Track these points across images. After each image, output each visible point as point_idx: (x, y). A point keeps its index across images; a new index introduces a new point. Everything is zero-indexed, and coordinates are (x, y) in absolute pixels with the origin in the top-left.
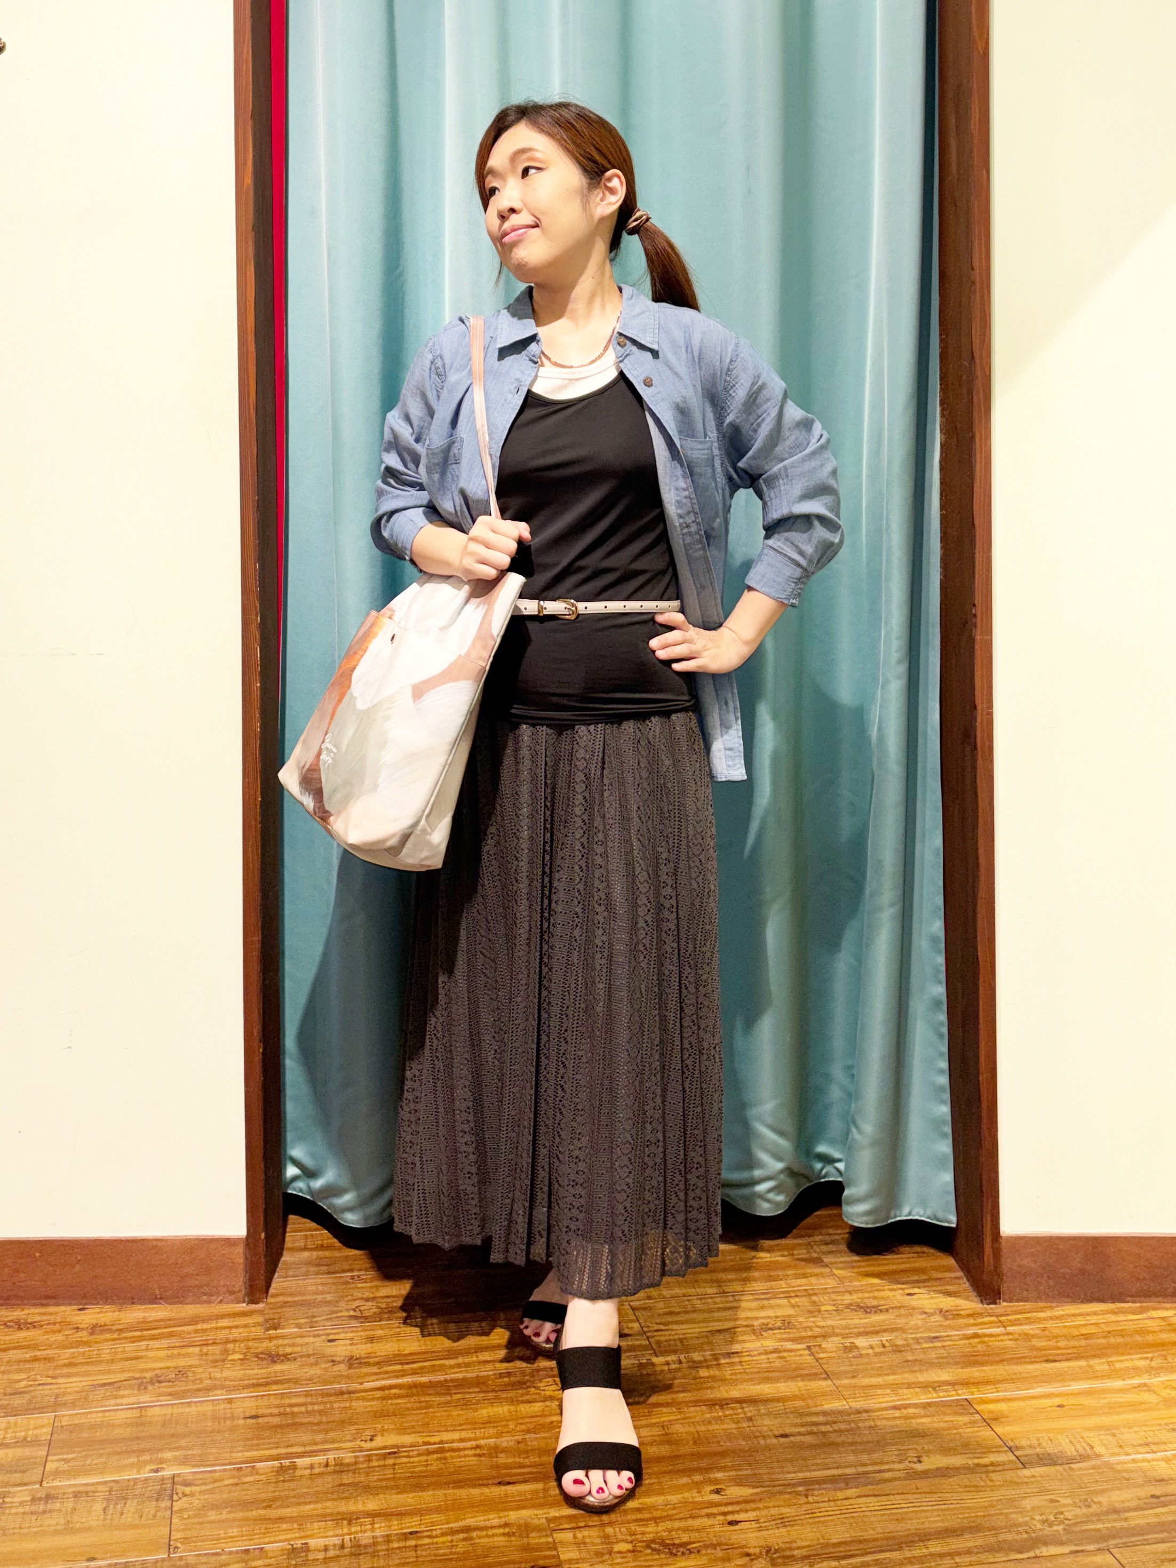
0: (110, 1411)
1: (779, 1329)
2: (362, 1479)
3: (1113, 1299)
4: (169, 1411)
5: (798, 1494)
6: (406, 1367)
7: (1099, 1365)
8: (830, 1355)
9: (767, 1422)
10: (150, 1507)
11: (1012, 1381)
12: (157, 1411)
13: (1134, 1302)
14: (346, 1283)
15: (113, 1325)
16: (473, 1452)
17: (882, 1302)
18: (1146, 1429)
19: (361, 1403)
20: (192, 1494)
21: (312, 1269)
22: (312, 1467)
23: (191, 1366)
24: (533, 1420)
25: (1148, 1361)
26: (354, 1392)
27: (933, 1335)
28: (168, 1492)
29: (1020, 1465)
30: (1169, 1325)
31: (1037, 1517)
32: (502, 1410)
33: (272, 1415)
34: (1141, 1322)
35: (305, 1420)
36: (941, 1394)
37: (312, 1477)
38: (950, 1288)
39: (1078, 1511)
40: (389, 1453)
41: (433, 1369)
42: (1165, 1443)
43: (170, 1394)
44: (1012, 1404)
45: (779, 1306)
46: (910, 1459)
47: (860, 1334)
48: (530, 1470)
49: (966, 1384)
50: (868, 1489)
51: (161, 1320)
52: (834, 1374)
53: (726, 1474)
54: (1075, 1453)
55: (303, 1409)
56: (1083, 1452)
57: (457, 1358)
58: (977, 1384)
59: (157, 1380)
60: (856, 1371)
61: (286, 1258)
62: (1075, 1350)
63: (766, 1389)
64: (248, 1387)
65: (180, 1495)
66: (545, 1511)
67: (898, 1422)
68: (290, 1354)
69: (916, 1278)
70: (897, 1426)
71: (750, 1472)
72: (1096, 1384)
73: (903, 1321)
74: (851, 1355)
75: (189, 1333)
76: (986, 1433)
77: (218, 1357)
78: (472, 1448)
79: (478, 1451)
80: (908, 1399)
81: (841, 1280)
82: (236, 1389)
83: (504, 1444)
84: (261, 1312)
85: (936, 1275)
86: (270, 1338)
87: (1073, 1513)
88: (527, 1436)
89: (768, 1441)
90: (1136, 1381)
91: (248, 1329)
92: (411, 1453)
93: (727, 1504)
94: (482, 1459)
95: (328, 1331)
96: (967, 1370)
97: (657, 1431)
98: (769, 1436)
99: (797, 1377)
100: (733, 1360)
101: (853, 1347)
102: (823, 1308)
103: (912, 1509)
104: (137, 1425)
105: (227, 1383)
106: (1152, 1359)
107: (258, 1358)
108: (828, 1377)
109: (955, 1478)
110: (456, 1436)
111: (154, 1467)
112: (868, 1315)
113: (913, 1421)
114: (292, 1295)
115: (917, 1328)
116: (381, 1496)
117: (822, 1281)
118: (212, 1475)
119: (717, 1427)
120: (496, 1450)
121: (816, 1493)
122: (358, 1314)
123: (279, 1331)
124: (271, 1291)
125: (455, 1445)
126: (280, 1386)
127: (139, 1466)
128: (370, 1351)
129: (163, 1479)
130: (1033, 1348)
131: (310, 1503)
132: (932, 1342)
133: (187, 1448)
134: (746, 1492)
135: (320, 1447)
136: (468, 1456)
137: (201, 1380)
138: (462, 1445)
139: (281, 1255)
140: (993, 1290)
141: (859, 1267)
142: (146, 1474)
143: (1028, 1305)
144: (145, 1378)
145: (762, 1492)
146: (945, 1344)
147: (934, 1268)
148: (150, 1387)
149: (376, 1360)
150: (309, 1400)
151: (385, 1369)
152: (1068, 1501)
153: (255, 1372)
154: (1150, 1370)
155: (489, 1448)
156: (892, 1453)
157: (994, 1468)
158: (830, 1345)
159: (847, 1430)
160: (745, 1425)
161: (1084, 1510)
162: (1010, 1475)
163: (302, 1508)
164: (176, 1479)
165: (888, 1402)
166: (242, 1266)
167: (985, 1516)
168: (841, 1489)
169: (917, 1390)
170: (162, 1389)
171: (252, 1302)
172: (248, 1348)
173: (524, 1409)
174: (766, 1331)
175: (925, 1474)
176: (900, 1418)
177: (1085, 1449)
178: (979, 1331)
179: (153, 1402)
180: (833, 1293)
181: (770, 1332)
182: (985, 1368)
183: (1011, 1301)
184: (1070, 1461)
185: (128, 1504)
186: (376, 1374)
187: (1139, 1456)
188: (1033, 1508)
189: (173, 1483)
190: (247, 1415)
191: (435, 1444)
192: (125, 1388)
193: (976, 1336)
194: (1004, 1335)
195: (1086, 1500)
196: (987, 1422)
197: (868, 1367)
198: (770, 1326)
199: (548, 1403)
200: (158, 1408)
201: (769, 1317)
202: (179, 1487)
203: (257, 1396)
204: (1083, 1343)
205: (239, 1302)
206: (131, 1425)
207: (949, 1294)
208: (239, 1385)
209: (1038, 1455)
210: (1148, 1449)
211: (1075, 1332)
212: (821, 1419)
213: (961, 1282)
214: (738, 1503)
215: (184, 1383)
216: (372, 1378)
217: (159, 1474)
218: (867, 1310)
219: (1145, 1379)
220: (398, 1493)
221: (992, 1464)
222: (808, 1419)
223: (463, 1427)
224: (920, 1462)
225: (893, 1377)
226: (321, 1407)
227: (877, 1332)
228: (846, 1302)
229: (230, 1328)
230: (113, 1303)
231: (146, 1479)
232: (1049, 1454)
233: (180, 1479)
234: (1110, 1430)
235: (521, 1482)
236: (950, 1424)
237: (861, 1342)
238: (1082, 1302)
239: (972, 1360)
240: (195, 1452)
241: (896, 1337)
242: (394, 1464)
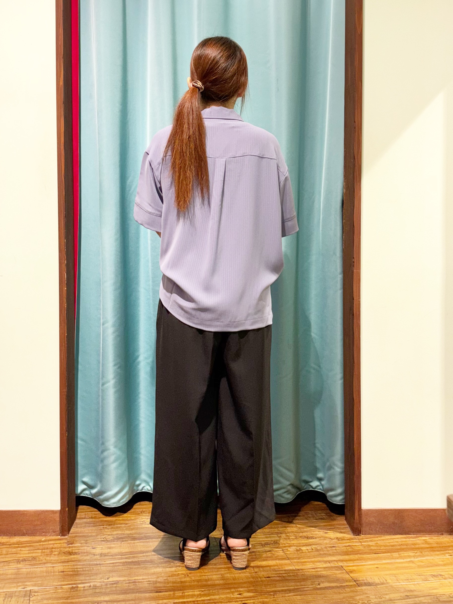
0: (6, 570)
1: (272, 544)
2: (104, 591)
3: (406, 534)
4: (29, 570)
5: (271, 595)
6: (123, 556)
7: (395, 555)
8: (290, 552)
9: (263, 573)
10: (22, 599)
11: (360, 560)
12: (24, 570)
13: (414, 534)
14: (101, 529)
15: (7, 543)
16: (147, 583)
17: (314, 535)
18: (409, 575)
19: (105, 568)
20: (37, 595)
21: (87, 525)
22: (84, 587)
23: (37, 556)
24: (171, 573)
25: (414, 554)
26: (103, 564)
27: (332, 546)
28: (28, 595)
29: (358, 586)
30: (426, 542)
31: (361, 602)
32: (159, 570)
33: (69, 571)
34: (415, 541)
35: (82, 573)
36: (332, 564)
37: (84, 590)
38: (343, 531)
39: (376, 600)
40: (115, 583)
41: (134, 557)
42: (415, 579)
43: (29, 565)
44: (358, 567)
45: (273, 537)
46: (316, 584)
47: (304, 546)
48: (169, 588)
49: (342, 561)
50: (298, 593)
51: (26, 541)
52: (290, 558)
53: (244, 589)
54: (379, 582)
55: (82, 569)
56: (383, 582)
57: (143, 553)
58: (346, 561)
59: (24, 560)
60: (300, 557)
61: (77, 521)
62: (387, 550)
63: (264, 563)
64: (60, 562)
65: (33, 596)
66: (173, 600)
67: (313, 573)
68: (76, 552)
69: (330, 527)
70: (313, 574)
71: (253, 588)
72: (393, 561)
73: (322, 541)
74: (299, 552)
75: (37, 545)
76: (347, 576)
77: (49, 553)
78: (146, 582)
79: (149, 582)
80: (319, 566)
81: (300, 528)
82: (56, 563)
83: (160, 580)
84: (66, 539)
85: (337, 526)
86: (70, 547)
87: (374, 601)
88: (168, 578)
89: (262, 579)
90: (409, 560)
91: (61, 544)
92: (123, 583)
93: (243, 598)
94: (151, 585)
95: (92, 545)
96: (343, 557)
97: (220, 576)
98: (262, 578)
99: (276, 559)
100: (252, 554)
101: (300, 549)
102: (290, 538)
103: (313, 599)
104: (16, 574)
105: (52, 561)
106: (416, 553)
107: (65, 554)
108: (289, 559)
109: (332, 590)
110: (141, 578)
111: (23, 587)
112: (308, 540)
113: (319, 573)
114: (78, 533)
115: (327, 544)
116: (111, 596)
117: (292, 529)
118: (46, 589)
119: (243, 575)
120: (156, 582)
121: (278, 594)
122: (105, 539)
123: (73, 545)
124: (71, 532)
125: (140, 581)
126: (73, 562)
127: (18, 586)
128: (109, 551)
129: (26, 591)
130: (371, 550)
131: (82, 598)
132: (332, 548)
133: (36, 581)
134: (251, 594)
135: (87, 581)
136: (145, 584)
137: (42, 560)
138: (142, 581)
139: (75, 520)
140: (358, 530)
141: (308, 524)
142: (20, 589)
143: (372, 536)
144: (20, 560)
145: (256, 595)
146: (336, 548)
147: (337, 525)
148: (21, 563)
149: (111, 554)
150: (84, 566)
151: (115, 557)
152: (374, 597)
153: (63, 558)
154: (414, 556)
155: (153, 582)
156: (309, 582)
157: (347, 587)
158: (291, 549)
159: (293, 575)
160: (254, 574)
161: (379, 600)
162: (352, 589)
163: (80, 599)
164: (31, 591)
165: (310, 567)
166: (58, 522)
167: (341, 601)
168: (288, 593)
169: (322, 563)
170: (26, 563)
171: (63, 535)
172: (61, 550)
173: (168, 569)
174: (267, 545)
175: (321, 589)
176: (314, 572)
177: (384, 581)
178: (351, 544)
179: (23, 567)
180: (295, 532)
181: (268, 545)
182: (351, 556)
183: (365, 535)
184: (378, 584)
185: (13, 599)
186: (111, 559)
187: (404, 583)
188: (359, 599)
189: (31, 592)
190: (60, 571)
191: (132, 580)
192: (12, 563)
193: (349, 546)
194: (360, 545)
195: (380, 597)
196: (347, 573)
197: (305, 556)
198: (269, 543)
199: (178, 568)
200: (25, 569)
201: (269, 540)
202: (33, 593)
203: (63, 566)
204: (390, 548)
205: (57, 536)
206: (14, 574)
207: (341, 532)
208: (57, 562)
209: (365, 583)
210: (408, 581)
211: (388, 544)
212: (283, 572)
213: (347, 528)
214: (248, 597)
215: (35, 561)
216: (110, 560)
217: (25, 589)
218: (308, 538)
219: (412, 559)
220: (117, 595)
221: (347, 586)
222: (278, 572)
223: (144, 575)
224: (319, 585)
225: (314, 559)
226: (89, 569)
227: (310, 545)
228: (300, 535)
229: (54, 544)
230: (7, 535)
231: (20, 591)
232: (369, 583)
233: (33, 591)
234: (395, 575)
235: (165, 592)
236: (333, 573)
237: (304, 548)
238: (394, 535)
239: (347, 553)
240: (39, 582)
241: (318, 546)
242: (116, 586)
